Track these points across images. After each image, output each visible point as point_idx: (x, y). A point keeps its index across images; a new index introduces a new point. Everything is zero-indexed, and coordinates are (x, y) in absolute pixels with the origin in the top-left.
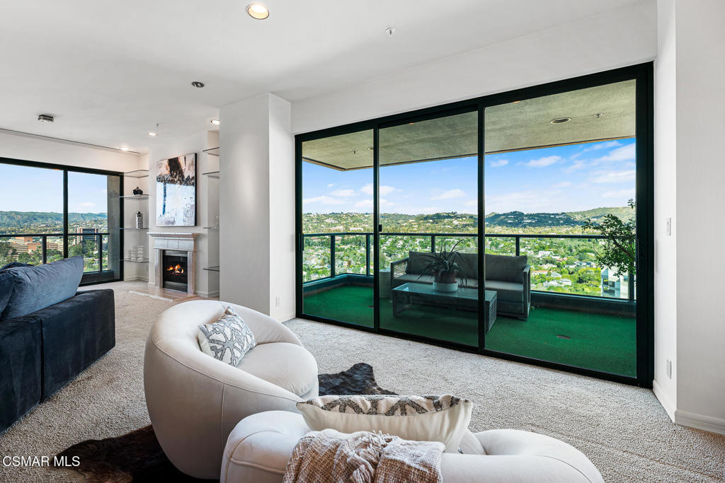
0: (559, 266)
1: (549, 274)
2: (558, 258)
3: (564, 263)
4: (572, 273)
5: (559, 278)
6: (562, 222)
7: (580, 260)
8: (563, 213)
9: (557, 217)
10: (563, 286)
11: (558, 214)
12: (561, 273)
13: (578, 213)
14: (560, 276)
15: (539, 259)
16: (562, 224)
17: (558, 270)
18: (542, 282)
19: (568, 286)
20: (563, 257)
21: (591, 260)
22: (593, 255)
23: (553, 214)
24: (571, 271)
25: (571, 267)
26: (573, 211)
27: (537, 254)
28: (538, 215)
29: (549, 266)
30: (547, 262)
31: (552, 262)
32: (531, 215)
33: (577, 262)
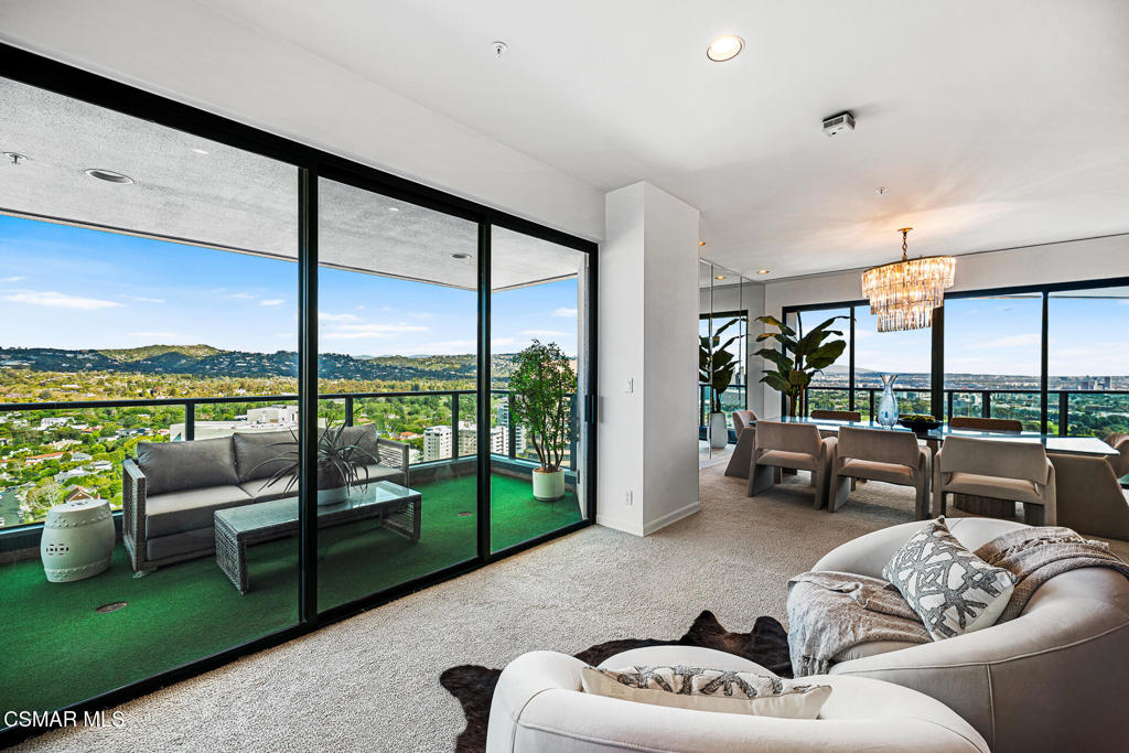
0: (86, 441)
1: (67, 458)
2: (83, 427)
3: (97, 434)
4: (113, 449)
5: (87, 462)
6: (88, 365)
7: (127, 426)
8: (91, 351)
9: (80, 357)
10: (94, 473)
11: (81, 352)
12: (92, 453)
13: (120, 352)
14: (90, 458)
15: (41, 433)
16: (90, 369)
17: (86, 448)
18: (52, 475)
19: (106, 471)
20: (94, 424)
21: (146, 426)
22: (148, 417)
23: (71, 352)
24: (110, 447)
25: (110, 439)
26: (111, 348)
27: (39, 424)
28: (37, 351)
29: (65, 443)
30: (60, 437)
31: (73, 436)
32: (20, 351)
33: (121, 431)
